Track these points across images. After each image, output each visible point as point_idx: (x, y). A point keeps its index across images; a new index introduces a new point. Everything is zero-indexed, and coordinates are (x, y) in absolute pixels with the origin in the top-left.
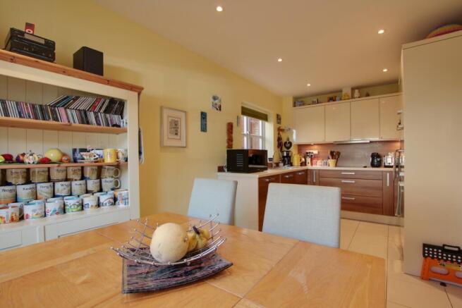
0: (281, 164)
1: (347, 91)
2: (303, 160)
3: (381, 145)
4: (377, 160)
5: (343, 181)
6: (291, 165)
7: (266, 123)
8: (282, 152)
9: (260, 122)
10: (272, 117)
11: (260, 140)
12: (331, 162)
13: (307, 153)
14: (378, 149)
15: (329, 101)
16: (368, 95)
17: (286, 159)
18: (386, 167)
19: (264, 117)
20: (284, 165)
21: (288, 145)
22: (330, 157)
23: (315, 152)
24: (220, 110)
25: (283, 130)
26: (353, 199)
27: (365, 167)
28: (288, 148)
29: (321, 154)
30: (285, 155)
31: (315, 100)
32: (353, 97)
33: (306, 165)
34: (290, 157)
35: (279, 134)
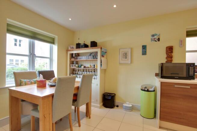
24: (159, 41)
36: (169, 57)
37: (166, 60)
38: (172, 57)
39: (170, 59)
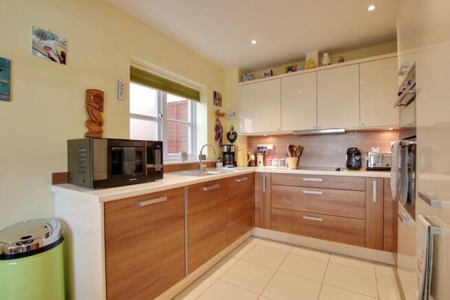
0: (220, 164)
1: (312, 56)
2: (253, 157)
3: (360, 135)
4: (354, 158)
5: (305, 192)
6: (235, 164)
7: (198, 104)
8: (222, 146)
9: (189, 101)
10: (206, 95)
11: (189, 129)
12: (291, 161)
13: (259, 148)
14: (355, 142)
15: (287, 72)
16: (342, 60)
17: (227, 156)
18: (369, 169)
19: (195, 96)
20: (224, 165)
21: (232, 137)
22: (289, 154)
23: (270, 147)
24: (63, 62)
25: (222, 115)
26: (321, 220)
27: (338, 170)
28: (232, 141)
29: (277, 150)
30: (226, 151)
31: (268, 71)
32: (320, 64)
33: (256, 165)
34: (233, 154)
35: (217, 120)
36: (95, 122)
37: (86, 130)
38: (100, 124)
39: (95, 128)
